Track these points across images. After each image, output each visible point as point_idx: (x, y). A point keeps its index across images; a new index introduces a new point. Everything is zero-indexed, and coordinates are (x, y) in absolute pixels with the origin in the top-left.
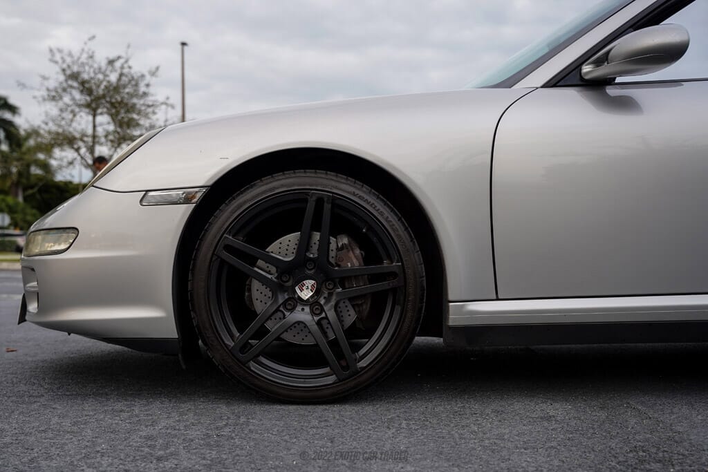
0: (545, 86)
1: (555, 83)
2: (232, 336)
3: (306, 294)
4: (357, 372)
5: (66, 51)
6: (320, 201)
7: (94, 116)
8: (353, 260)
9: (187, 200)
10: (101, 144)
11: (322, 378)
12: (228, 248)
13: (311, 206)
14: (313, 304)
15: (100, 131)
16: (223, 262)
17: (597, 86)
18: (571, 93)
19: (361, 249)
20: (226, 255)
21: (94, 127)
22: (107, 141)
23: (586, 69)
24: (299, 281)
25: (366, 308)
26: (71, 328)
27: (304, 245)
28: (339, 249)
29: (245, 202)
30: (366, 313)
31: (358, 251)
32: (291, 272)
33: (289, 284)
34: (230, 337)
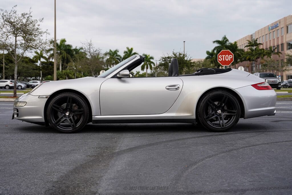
0: (111, 78)
1: (113, 77)
2: (54, 122)
3: (67, 114)
4: (76, 128)
5: (4, 10)
6: (70, 98)
7: (16, 37)
8: (76, 108)
9: (46, 98)
10: (19, 48)
11: (70, 129)
12: (54, 106)
13: (68, 99)
14: (69, 116)
15: (18, 43)
16: (53, 109)
17: (119, 78)
18: (116, 79)
19: (78, 106)
20: (53, 107)
21: (16, 41)
22: (21, 47)
23: (118, 75)
24: (66, 112)
25: (79, 117)
26: (23, 120)
27: (67, 106)
28: (74, 106)
29: (57, 98)
30: (78, 118)
31: (77, 107)
32: (65, 110)
33: (65, 112)
34: (54, 121)
